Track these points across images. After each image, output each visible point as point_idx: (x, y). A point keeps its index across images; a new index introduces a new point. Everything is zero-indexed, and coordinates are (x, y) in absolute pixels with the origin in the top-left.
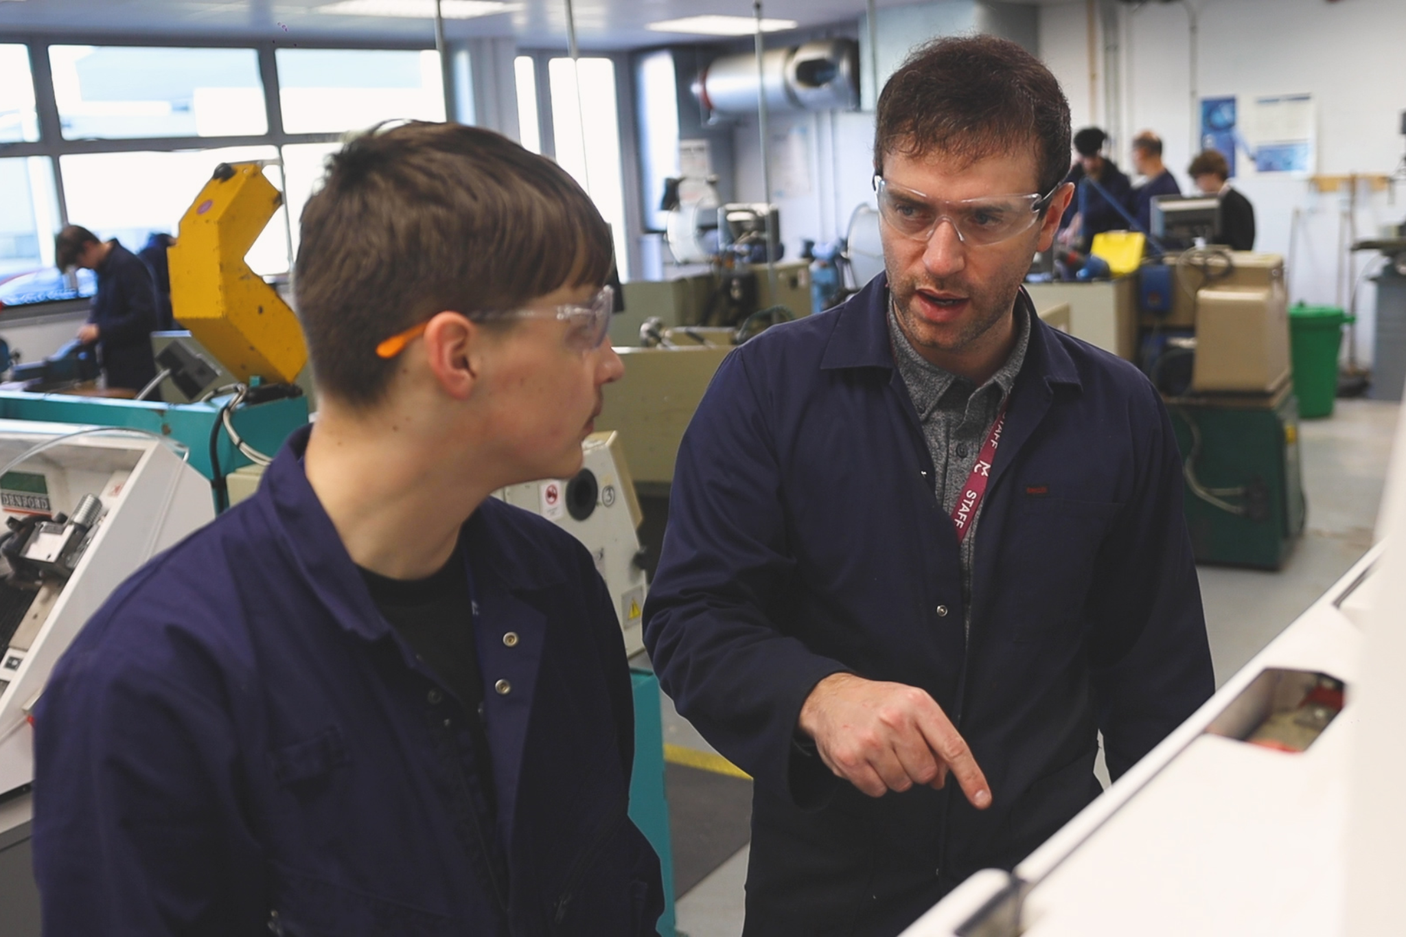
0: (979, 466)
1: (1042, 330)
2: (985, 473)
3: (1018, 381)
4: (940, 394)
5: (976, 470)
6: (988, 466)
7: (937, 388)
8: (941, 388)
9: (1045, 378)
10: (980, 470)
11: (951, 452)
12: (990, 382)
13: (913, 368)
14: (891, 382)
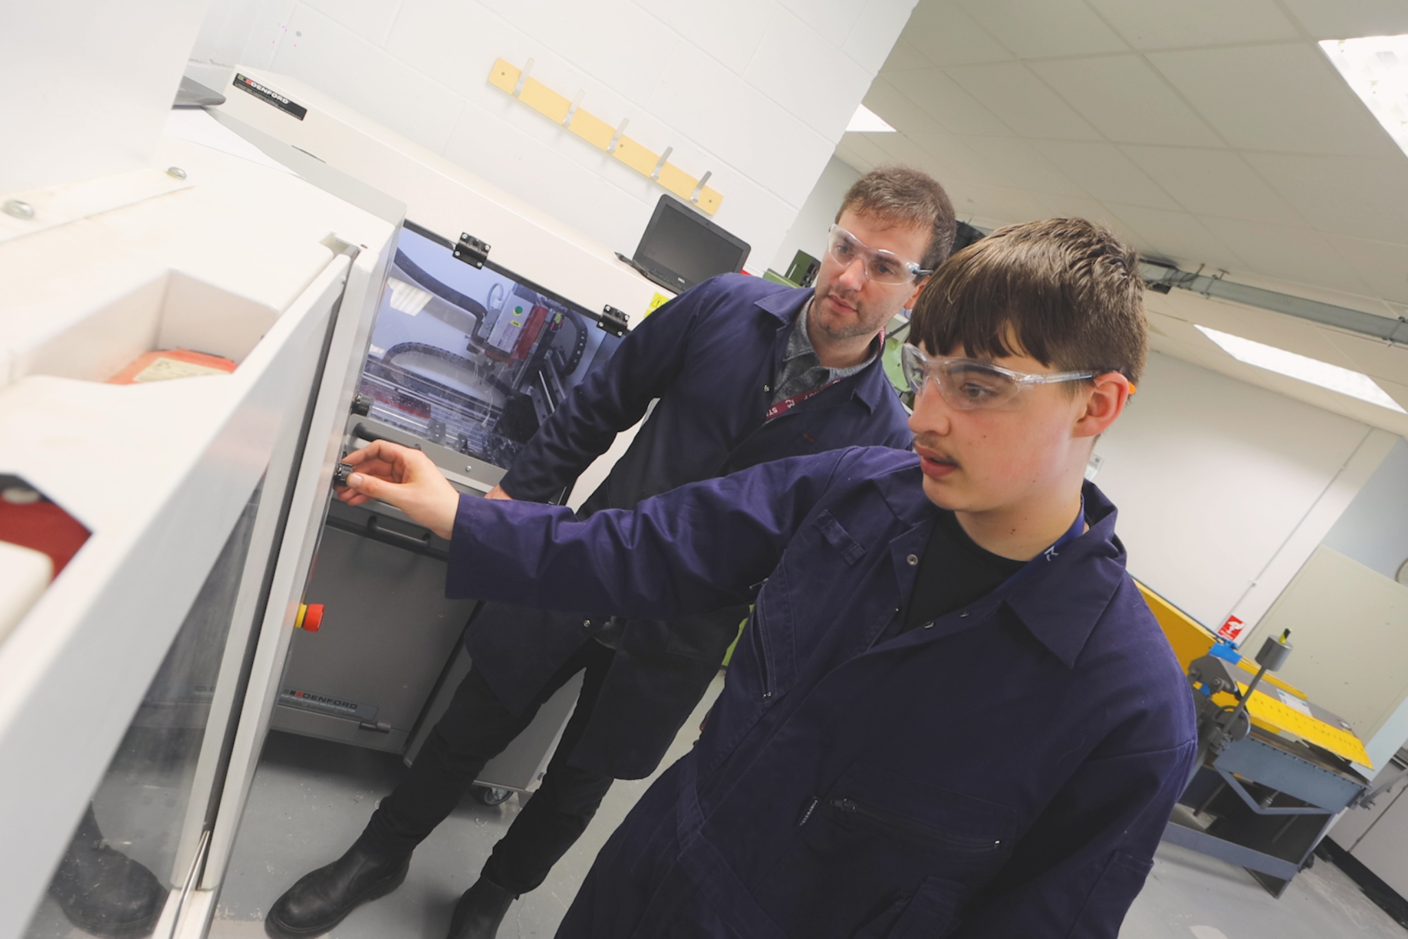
0: (790, 401)
1: (877, 367)
2: (789, 406)
3: (844, 380)
4: (800, 355)
5: (786, 402)
6: (794, 404)
7: (801, 350)
8: (803, 352)
9: (855, 390)
10: (789, 403)
11: (784, 387)
12: (827, 368)
13: (798, 334)
14: (778, 330)
